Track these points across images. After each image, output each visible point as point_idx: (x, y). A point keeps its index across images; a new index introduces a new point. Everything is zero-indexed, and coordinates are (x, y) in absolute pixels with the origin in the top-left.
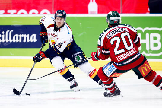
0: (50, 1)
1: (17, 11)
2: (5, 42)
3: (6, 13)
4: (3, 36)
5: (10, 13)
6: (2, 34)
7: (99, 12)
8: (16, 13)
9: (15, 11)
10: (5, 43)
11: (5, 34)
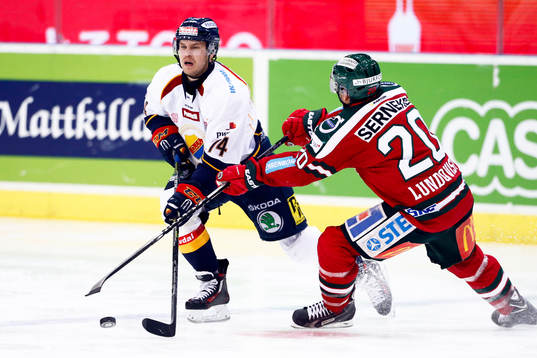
0: (260, 6)
1: (152, 36)
2: (107, 138)
3: (113, 41)
4: (101, 118)
5: (124, 43)
6: (96, 112)
7: (426, 46)
8: (148, 43)
9: (143, 36)
10: (108, 143)
11: (107, 111)
